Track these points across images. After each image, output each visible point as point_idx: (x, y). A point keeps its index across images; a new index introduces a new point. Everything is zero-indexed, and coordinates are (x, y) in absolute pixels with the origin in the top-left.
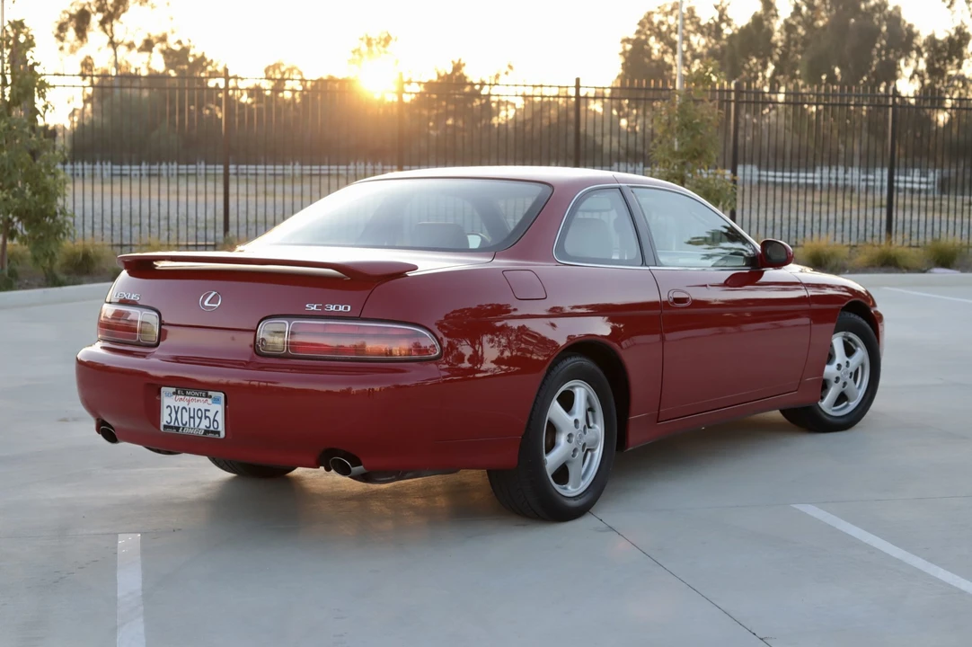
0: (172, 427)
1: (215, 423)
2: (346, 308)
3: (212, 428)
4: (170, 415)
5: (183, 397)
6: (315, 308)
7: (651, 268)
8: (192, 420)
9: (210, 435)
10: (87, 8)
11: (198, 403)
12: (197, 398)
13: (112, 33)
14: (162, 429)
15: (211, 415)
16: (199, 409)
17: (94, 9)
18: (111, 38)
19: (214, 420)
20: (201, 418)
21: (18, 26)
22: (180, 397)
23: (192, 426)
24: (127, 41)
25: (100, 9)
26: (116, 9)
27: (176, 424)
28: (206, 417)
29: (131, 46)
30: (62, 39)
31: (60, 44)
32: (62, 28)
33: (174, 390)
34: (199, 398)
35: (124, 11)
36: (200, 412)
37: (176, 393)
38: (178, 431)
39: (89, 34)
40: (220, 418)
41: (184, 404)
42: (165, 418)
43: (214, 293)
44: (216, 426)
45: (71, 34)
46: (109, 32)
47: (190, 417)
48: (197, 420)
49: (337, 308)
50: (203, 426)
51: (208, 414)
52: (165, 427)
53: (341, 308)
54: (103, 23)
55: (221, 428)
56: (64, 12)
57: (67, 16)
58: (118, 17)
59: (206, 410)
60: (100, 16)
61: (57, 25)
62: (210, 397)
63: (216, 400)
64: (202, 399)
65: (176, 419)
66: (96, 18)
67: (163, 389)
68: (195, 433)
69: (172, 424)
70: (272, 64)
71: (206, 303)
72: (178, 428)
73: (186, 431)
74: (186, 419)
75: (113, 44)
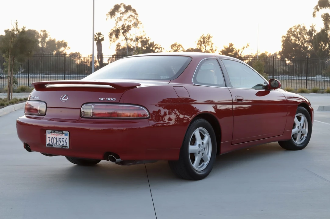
0: (50, 145)
1: (66, 143)
2: (114, 99)
3: (64, 145)
4: (49, 140)
5: (54, 134)
6: (102, 100)
7: (229, 88)
8: (57, 142)
9: (64, 148)
10: (119, 29)
11: (59, 136)
12: (59, 134)
14: (47, 146)
15: (64, 140)
16: (60, 138)
17: (121, 29)
18: (126, 37)
19: (65, 142)
20: (60, 141)
21: (99, 34)
22: (53, 134)
23: (57, 144)
24: (130, 38)
25: (123, 29)
26: (128, 29)
27: (52, 144)
28: (62, 141)
29: (131, 40)
31: (110, 39)
32: (111, 34)
33: (51, 131)
34: (60, 134)
35: (130, 29)
36: (60, 139)
37: (51, 132)
38: (52, 146)
39: (119, 36)
40: (68, 141)
41: (54, 136)
42: (48, 142)
43: (66, 95)
44: (66, 144)
45: (114, 36)
46: (125, 36)
47: (57, 141)
48: (59, 142)
49: (111, 99)
50: (61, 144)
51: (63, 140)
52: (48, 145)
53: (112, 99)
54: (123, 33)
55: (68, 145)
56: (112, 30)
57: (113, 31)
58: (128, 31)
59: (62, 138)
60: (122, 31)
61: (110, 34)
62: (64, 133)
63: (66, 135)
64: (61, 134)
65: (52, 142)
66: (121, 31)
67: (47, 131)
68: (58, 147)
69: (50, 144)
70: (173, 44)
71: (63, 99)
72: (52, 145)
73: (55, 146)
74: (55, 141)
75: (126, 39)
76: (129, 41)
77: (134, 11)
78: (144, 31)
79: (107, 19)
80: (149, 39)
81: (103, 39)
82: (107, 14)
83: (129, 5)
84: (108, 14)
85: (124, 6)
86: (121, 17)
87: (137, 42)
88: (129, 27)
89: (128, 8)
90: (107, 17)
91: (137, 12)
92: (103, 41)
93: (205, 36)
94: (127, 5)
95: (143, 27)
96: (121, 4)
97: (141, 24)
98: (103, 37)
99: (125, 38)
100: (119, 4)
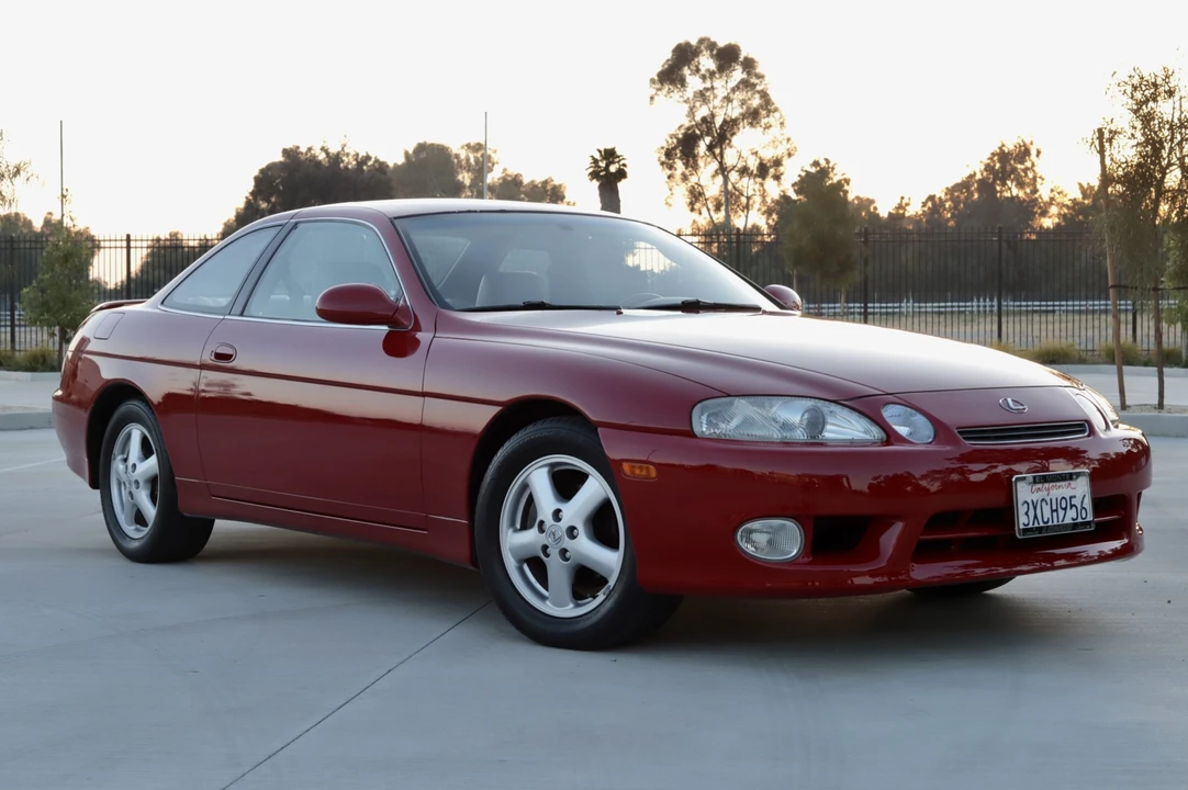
10: (692, 131)
13: (722, 157)
21: (610, 155)
24: (740, 166)
25: (707, 132)
29: (744, 171)
30: (671, 167)
31: (669, 172)
32: (669, 154)
39: (701, 163)
45: (679, 165)
46: (719, 158)
54: (710, 148)
56: (672, 136)
57: (675, 141)
58: (729, 140)
60: (708, 140)
61: (663, 151)
66: (703, 143)
75: (723, 170)
76: (734, 176)
77: (749, 65)
78: (788, 140)
79: (652, 98)
80: (831, 165)
81: (621, 174)
82: (653, 81)
83: (733, 42)
84: (656, 78)
85: (712, 46)
86: (707, 89)
87: (759, 180)
88: (730, 126)
89: (727, 57)
90: (654, 91)
91: (759, 70)
92: (623, 181)
93: (1010, 146)
94: (721, 44)
95: (782, 124)
96: (701, 41)
97: (776, 110)
98: (624, 165)
99: (715, 165)
100: (694, 42)
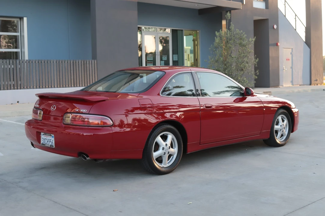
0: (43, 144)
2: (85, 111)
3: (52, 145)
5: (45, 136)
6: (77, 110)
8: (48, 142)
9: (51, 147)
11: (49, 137)
14: (41, 144)
15: (51, 141)
19: (52, 143)
23: (48, 144)
36: (49, 140)
37: (44, 134)
40: (54, 142)
41: (45, 138)
42: (42, 142)
43: (55, 106)
49: (83, 110)
50: (50, 144)
53: (84, 111)
55: (54, 145)
62: (51, 136)
63: (53, 137)
65: (44, 142)
67: (41, 133)
68: (48, 146)
71: (52, 109)
72: (44, 144)
73: (46, 145)
74: (46, 142)
